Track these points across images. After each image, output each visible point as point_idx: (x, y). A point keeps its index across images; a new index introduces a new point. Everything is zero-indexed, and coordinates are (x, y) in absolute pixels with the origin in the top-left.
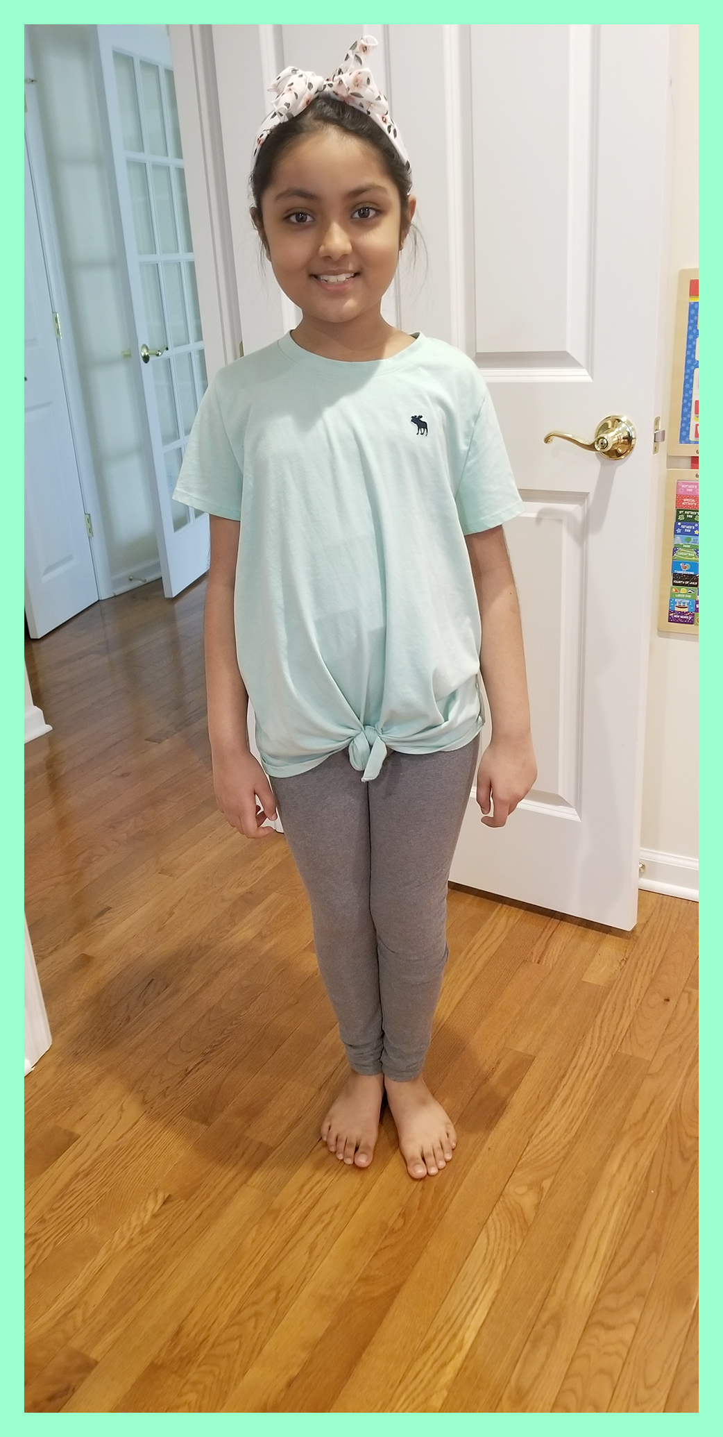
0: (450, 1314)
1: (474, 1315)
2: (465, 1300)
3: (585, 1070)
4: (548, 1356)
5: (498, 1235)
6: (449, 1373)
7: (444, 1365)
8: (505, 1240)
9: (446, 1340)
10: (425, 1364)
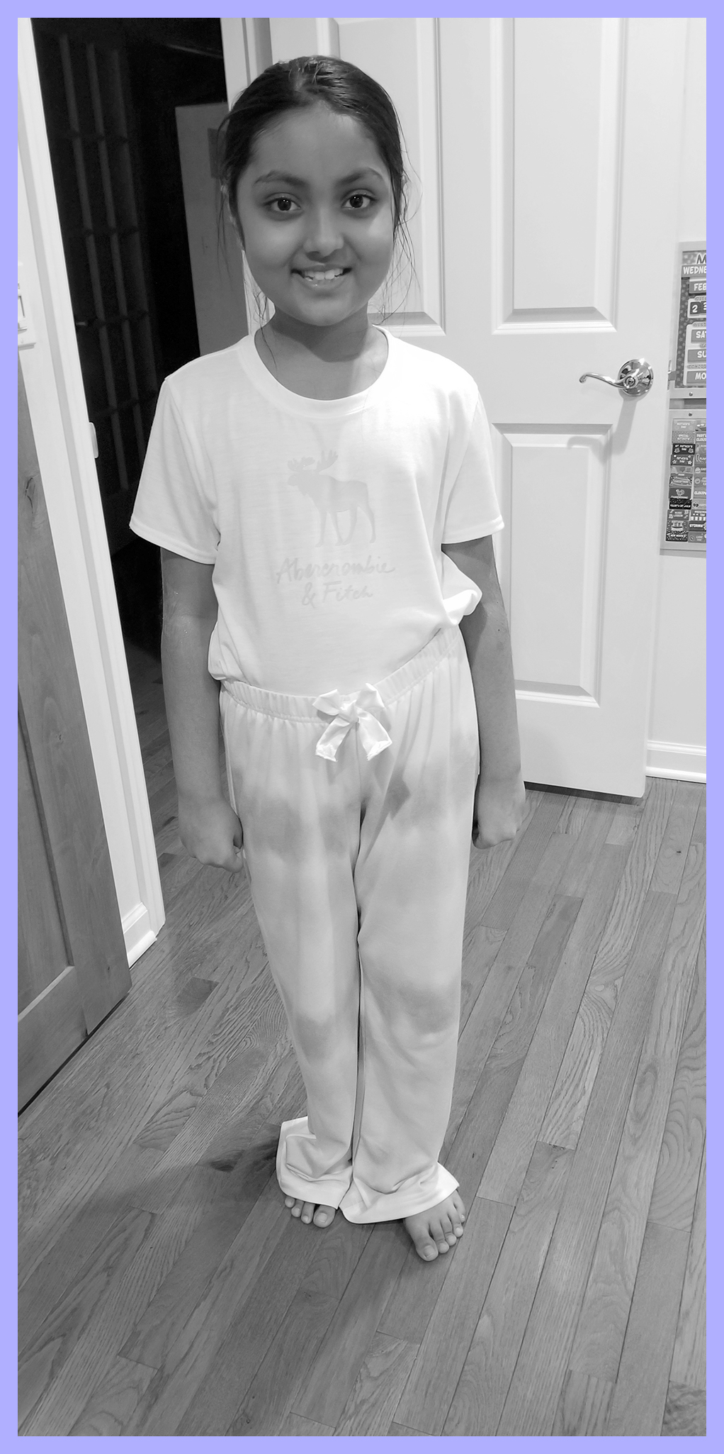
0: (569, 1073)
1: (588, 1071)
2: (578, 1062)
3: (626, 904)
4: (653, 1091)
5: (591, 1018)
6: (580, 1109)
7: (575, 1104)
8: (597, 1021)
9: (572, 1088)
10: (560, 1106)
